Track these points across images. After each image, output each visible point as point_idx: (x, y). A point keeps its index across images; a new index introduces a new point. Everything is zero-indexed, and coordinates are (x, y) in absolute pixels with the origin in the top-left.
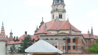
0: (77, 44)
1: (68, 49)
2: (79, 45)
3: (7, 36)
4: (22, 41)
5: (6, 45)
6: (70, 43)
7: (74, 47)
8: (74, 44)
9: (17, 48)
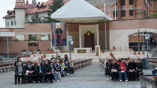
0: (136, 6)
1: (122, 16)
2: (139, 8)
3: (27, 1)
4: (50, 7)
5: (26, 15)
6: (124, 6)
7: (131, 12)
8: (131, 8)
9: (43, 18)
